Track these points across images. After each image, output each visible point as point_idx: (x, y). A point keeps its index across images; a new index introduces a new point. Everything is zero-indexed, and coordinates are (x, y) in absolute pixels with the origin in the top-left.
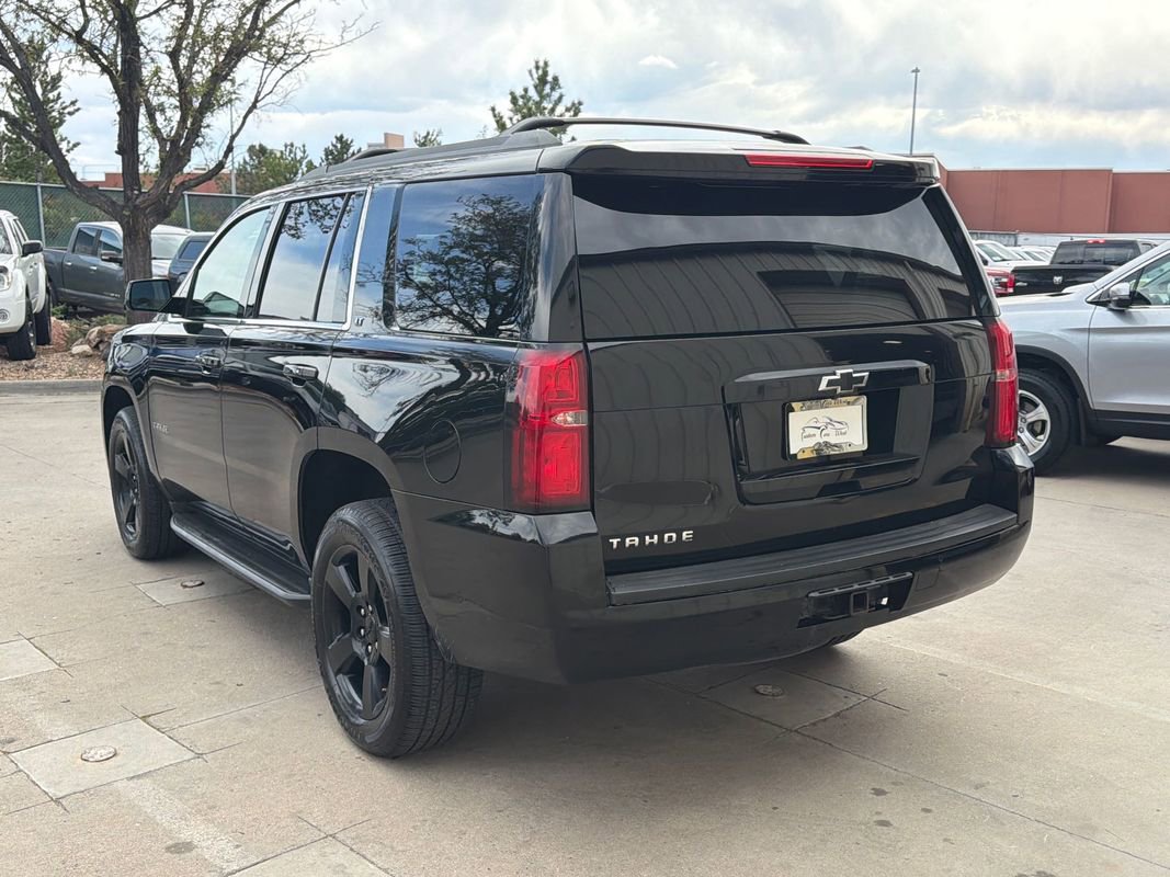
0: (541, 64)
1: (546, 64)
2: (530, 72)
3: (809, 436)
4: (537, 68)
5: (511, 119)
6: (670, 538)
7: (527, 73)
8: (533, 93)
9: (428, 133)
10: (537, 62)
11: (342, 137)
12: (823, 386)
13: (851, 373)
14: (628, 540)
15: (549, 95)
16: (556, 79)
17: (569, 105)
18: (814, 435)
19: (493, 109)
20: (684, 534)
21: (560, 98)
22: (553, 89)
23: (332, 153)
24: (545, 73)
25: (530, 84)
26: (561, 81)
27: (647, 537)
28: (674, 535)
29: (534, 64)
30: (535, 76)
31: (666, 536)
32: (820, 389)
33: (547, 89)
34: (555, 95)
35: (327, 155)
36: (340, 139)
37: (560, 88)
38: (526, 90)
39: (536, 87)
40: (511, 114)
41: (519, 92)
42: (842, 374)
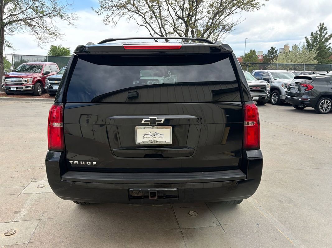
0: (322, 24)
1: (323, 24)
2: (318, 26)
3: (147, 137)
4: (320, 25)
5: (311, 40)
6: (89, 163)
7: (317, 27)
8: (319, 32)
9: (296, 45)
10: (320, 24)
11: (273, 47)
12: (143, 122)
13: (155, 118)
14: (75, 162)
15: (323, 32)
16: (326, 28)
17: (330, 34)
18: (149, 137)
19: (306, 37)
20: (93, 163)
21: (327, 33)
22: (324, 30)
23: (270, 51)
24: (323, 26)
25: (318, 29)
26: (327, 28)
27: (81, 162)
28: (90, 162)
29: (319, 24)
30: (319, 27)
31: (87, 162)
32: (142, 123)
33: (323, 31)
34: (325, 32)
35: (268, 52)
36: (272, 48)
37: (327, 30)
38: (317, 31)
39: (319, 30)
40: (311, 38)
41: (314, 32)
42: (151, 119)
